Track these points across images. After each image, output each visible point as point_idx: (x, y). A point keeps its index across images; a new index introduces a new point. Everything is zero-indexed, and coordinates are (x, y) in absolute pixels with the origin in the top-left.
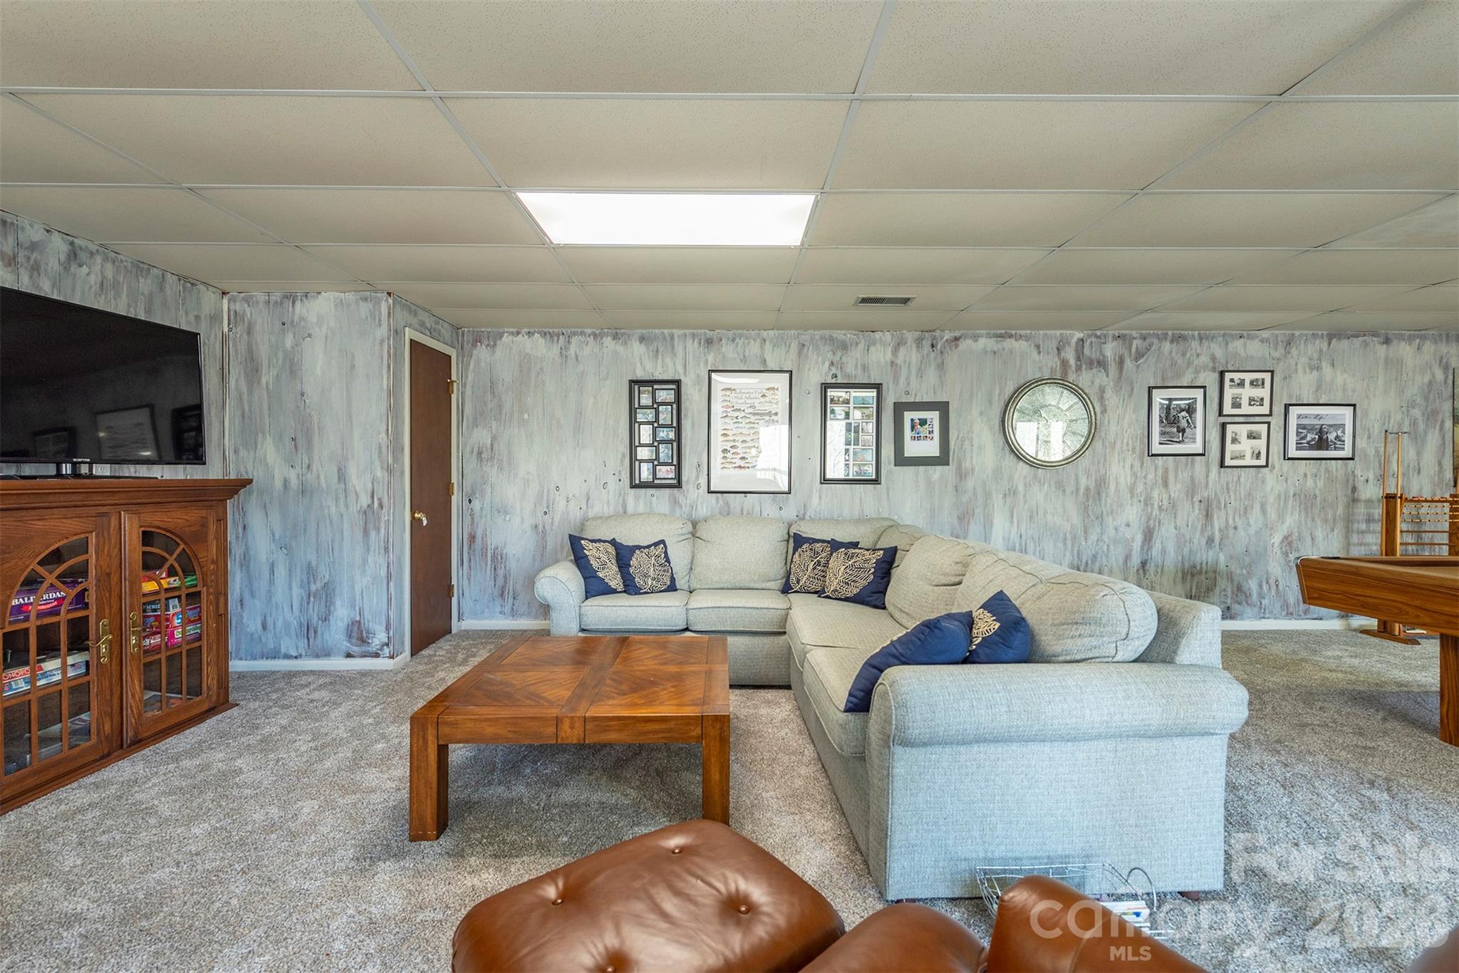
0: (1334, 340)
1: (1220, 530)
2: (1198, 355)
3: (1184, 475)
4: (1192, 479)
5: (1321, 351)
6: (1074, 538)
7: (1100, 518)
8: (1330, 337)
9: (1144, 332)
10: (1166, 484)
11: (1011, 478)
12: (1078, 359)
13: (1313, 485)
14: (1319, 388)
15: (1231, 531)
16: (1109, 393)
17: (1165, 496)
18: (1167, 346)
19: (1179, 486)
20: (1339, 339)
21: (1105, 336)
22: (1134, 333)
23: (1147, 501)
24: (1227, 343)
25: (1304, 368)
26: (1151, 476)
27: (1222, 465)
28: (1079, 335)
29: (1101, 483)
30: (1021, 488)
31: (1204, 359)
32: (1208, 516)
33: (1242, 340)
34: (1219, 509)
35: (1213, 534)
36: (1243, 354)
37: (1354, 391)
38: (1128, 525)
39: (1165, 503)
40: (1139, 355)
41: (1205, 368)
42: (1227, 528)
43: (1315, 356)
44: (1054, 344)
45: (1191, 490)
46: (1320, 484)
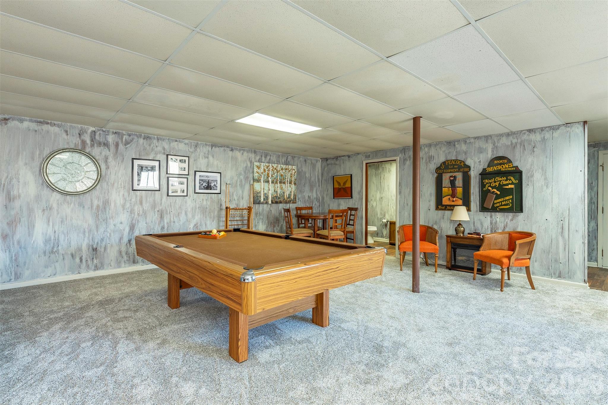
0: (214, 147)
1: (167, 223)
2: (157, 146)
3: (151, 199)
4: (154, 201)
5: (209, 151)
6: (90, 231)
7: (106, 220)
8: (212, 146)
9: (130, 132)
10: (141, 203)
11: (47, 201)
12: (92, 140)
13: (206, 203)
14: (208, 166)
15: (172, 224)
16: (110, 159)
17: (141, 209)
18: (141, 141)
19: (148, 204)
20: (215, 147)
21: (108, 131)
22: (124, 132)
23: (132, 212)
24: (170, 143)
25: (202, 157)
26: (133, 200)
27: (168, 195)
28: (92, 129)
29: (106, 203)
30: (55, 206)
31: (160, 149)
32: (162, 217)
33: (176, 142)
34: (167, 214)
35: (164, 225)
36: (177, 148)
37: (221, 167)
38: (121, 223)
39: (141, 212)
40: (127, 143)
41: (160, 152)
42: (170, 222)
43: (207, 153)
44: (77, 132)
45: (154, 206)
46: (209, 203)
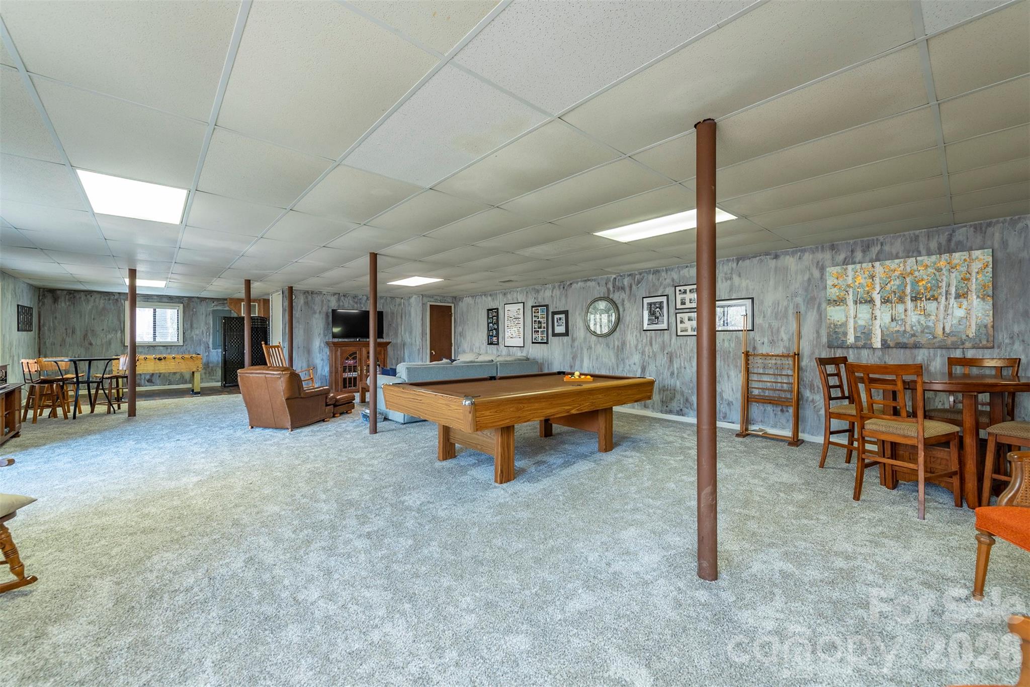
0: (740, 261)
1: (677, 368)
2: (665, 279)
3: (660, 340)
4: (663, 342)
5: (732, 269)
6: (613, 369)
7: (623, 360)
8: (738, 260)
9: (641, 271)
10: (651, 344)
11: (589, 342)
12: (614, 287)
13: (728, 346)
14: (731, 290)
15: (683, 370)
16: (626, 302)
17: (651, 351)
18: (651, 277)
19: (657, 346)
20: (744, 260)
21: (624, 275)
22: (636, 273)
23: (643, 353)
24: (680, 272)
25: (722, 280)
26: (644, 341)
27: (677, 336)
28: (614, 276)
29: (624, 343)
30: (593, 346)
31: (668, 281)
32: (671, 361)
33: (687, 269)
34: (677, 357)
35: (674, 370)
36: (688, 276)
37: (754, 290)
38: (635, 364)
39: (651, 354)
40: (639, 282)
41: (669, 285)
42: (680, 368)
43: (729, 272)
44: (604, 282)
45: (663, 348)
46: (733, 345)
